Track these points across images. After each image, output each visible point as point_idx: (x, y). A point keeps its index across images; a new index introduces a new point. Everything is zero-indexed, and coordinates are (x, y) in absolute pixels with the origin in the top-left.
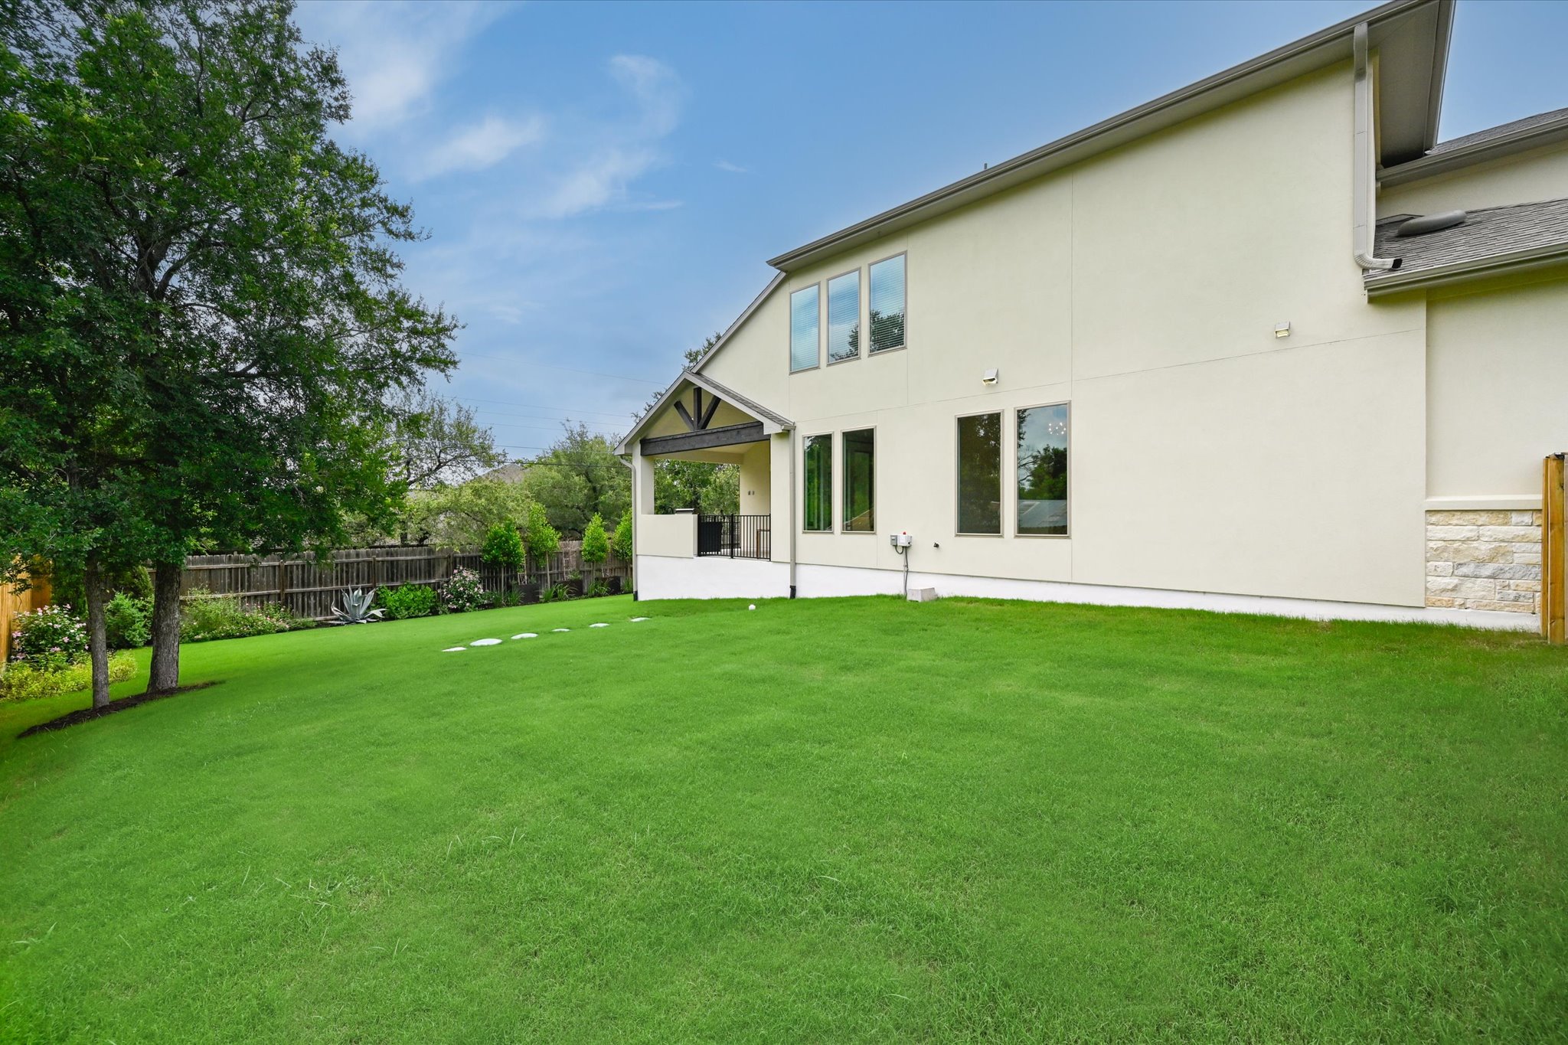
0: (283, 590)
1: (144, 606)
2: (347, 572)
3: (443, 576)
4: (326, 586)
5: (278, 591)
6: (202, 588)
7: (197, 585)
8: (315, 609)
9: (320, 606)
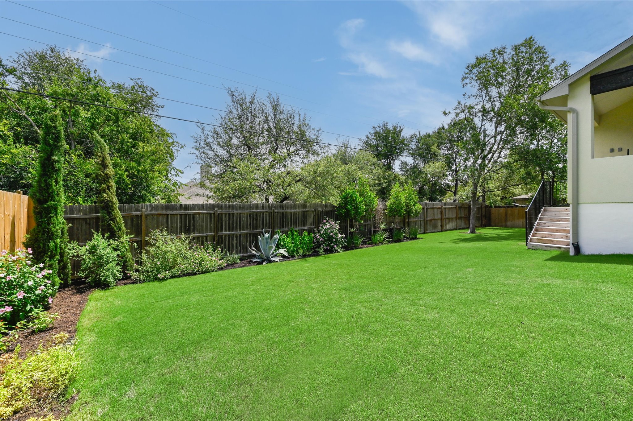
0: (217, 233)
1: (118, 246)
2: (256, 220)
3: (311, 224)
4: (243, 230)
5: (213, 234)
6: (162, 231)
7: (158, 228)
8: (237, 248)
9: (240, 246)
